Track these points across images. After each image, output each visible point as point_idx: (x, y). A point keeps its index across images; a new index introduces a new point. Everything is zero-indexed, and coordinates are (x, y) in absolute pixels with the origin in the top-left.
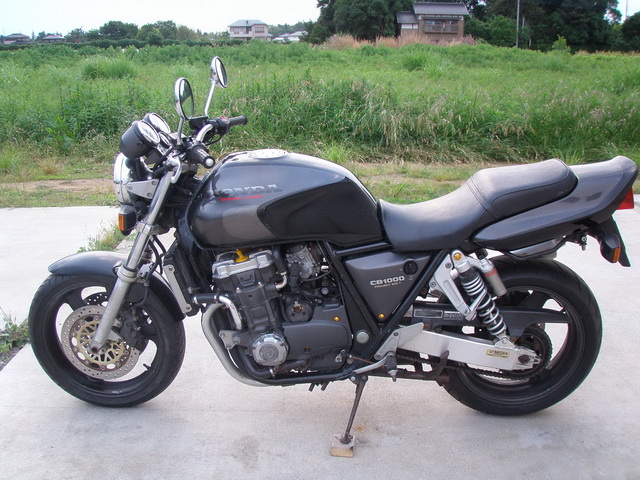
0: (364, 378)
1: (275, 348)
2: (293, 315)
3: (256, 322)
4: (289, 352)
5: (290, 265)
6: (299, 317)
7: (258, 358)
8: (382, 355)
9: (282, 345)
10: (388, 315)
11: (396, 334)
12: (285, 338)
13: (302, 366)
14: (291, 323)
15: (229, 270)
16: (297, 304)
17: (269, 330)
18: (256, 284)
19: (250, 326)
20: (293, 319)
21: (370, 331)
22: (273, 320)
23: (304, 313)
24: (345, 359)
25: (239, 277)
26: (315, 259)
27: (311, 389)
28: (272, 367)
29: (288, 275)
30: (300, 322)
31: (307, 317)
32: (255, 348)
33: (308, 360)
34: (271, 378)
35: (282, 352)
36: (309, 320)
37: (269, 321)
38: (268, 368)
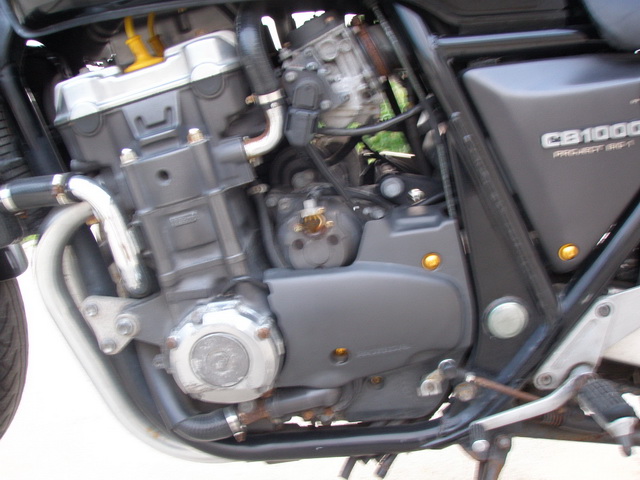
0: (503, 442)
1: (238, 346)
2: (299, 245)
3: (185, 264)
4: (284, 360)
5: (290, 76)
6: (317, 251)
7: (188, 377)
8: (558, 373)
9: (263, 335)
10: (587, 249)
11: (605, 311)
12: (275, 318)
13: (322, 407)
14: (292, 269)
15: (100, 91)
16: (311, 209)
17: (225, 289)
18: (182, 135)
19: (165, 275)
20: (298, 258)
21: (530, 299)
22: (235, 255)
23: (334, 240)
24: (450, 385)
25: (131, 113)
26: (369, 60)
27: (346, 472)
28: (235, 407)
29: (286, 104)
30: (320, 268)
31: (340, 252)
32: (174, 345)
33: (342, 389)
34: (232, 440)
35: (264, 358)
36: (349, 262)
37: (224, 263)
38: (221, 409)
